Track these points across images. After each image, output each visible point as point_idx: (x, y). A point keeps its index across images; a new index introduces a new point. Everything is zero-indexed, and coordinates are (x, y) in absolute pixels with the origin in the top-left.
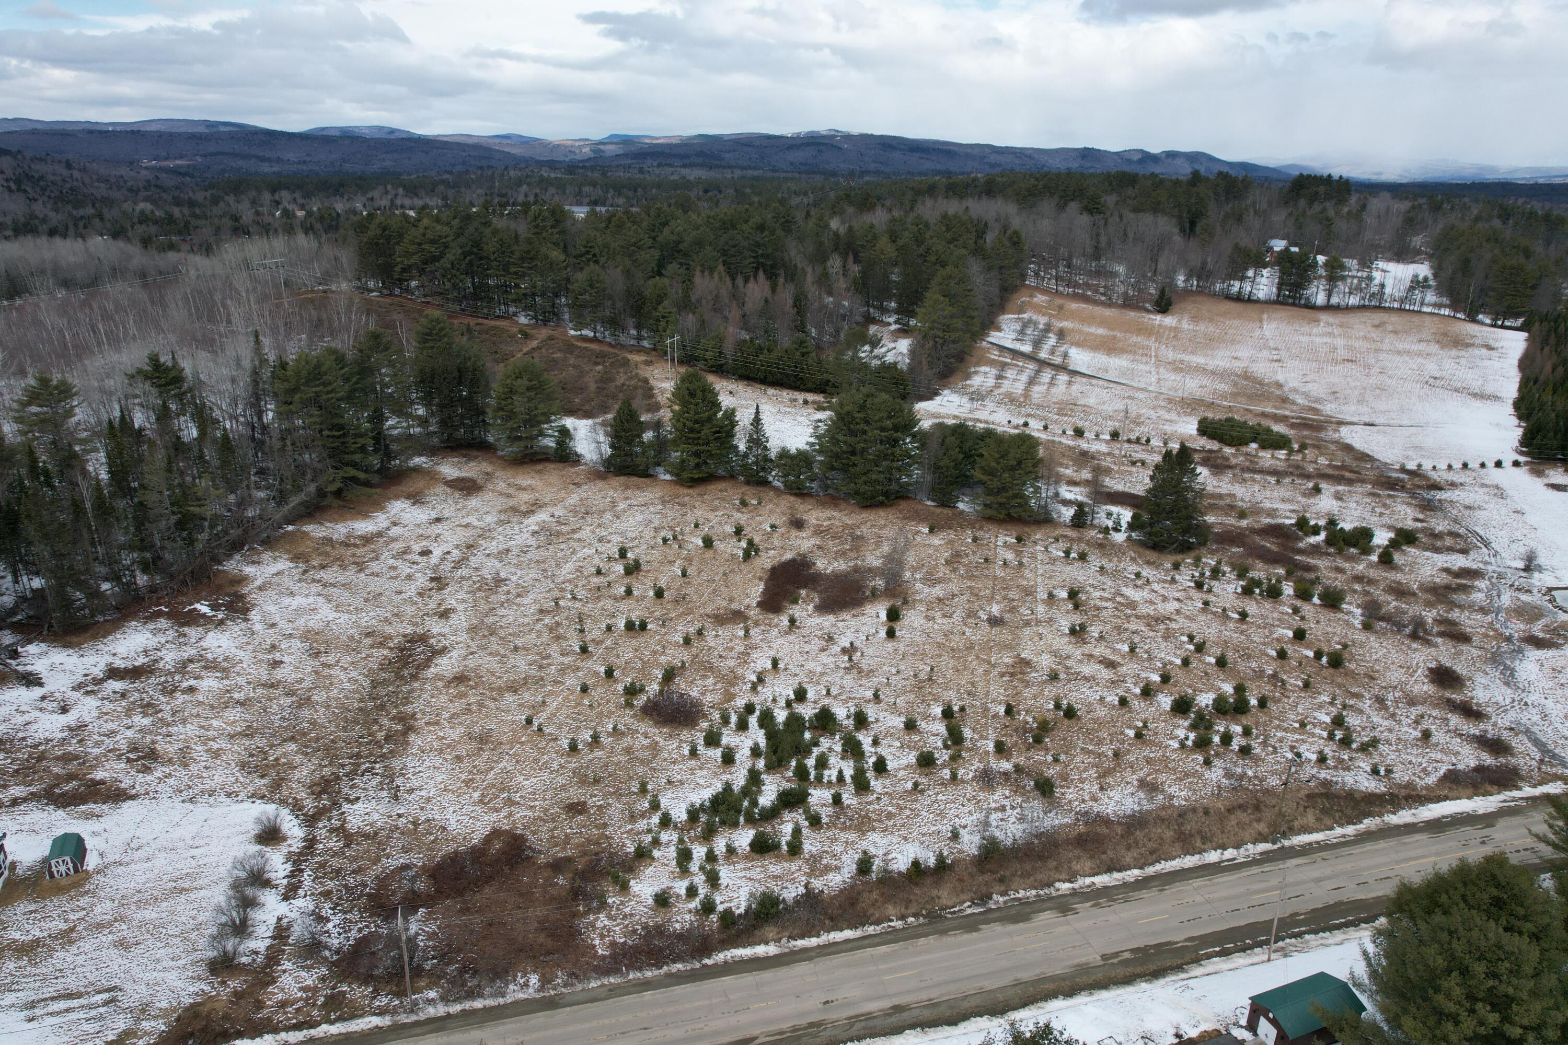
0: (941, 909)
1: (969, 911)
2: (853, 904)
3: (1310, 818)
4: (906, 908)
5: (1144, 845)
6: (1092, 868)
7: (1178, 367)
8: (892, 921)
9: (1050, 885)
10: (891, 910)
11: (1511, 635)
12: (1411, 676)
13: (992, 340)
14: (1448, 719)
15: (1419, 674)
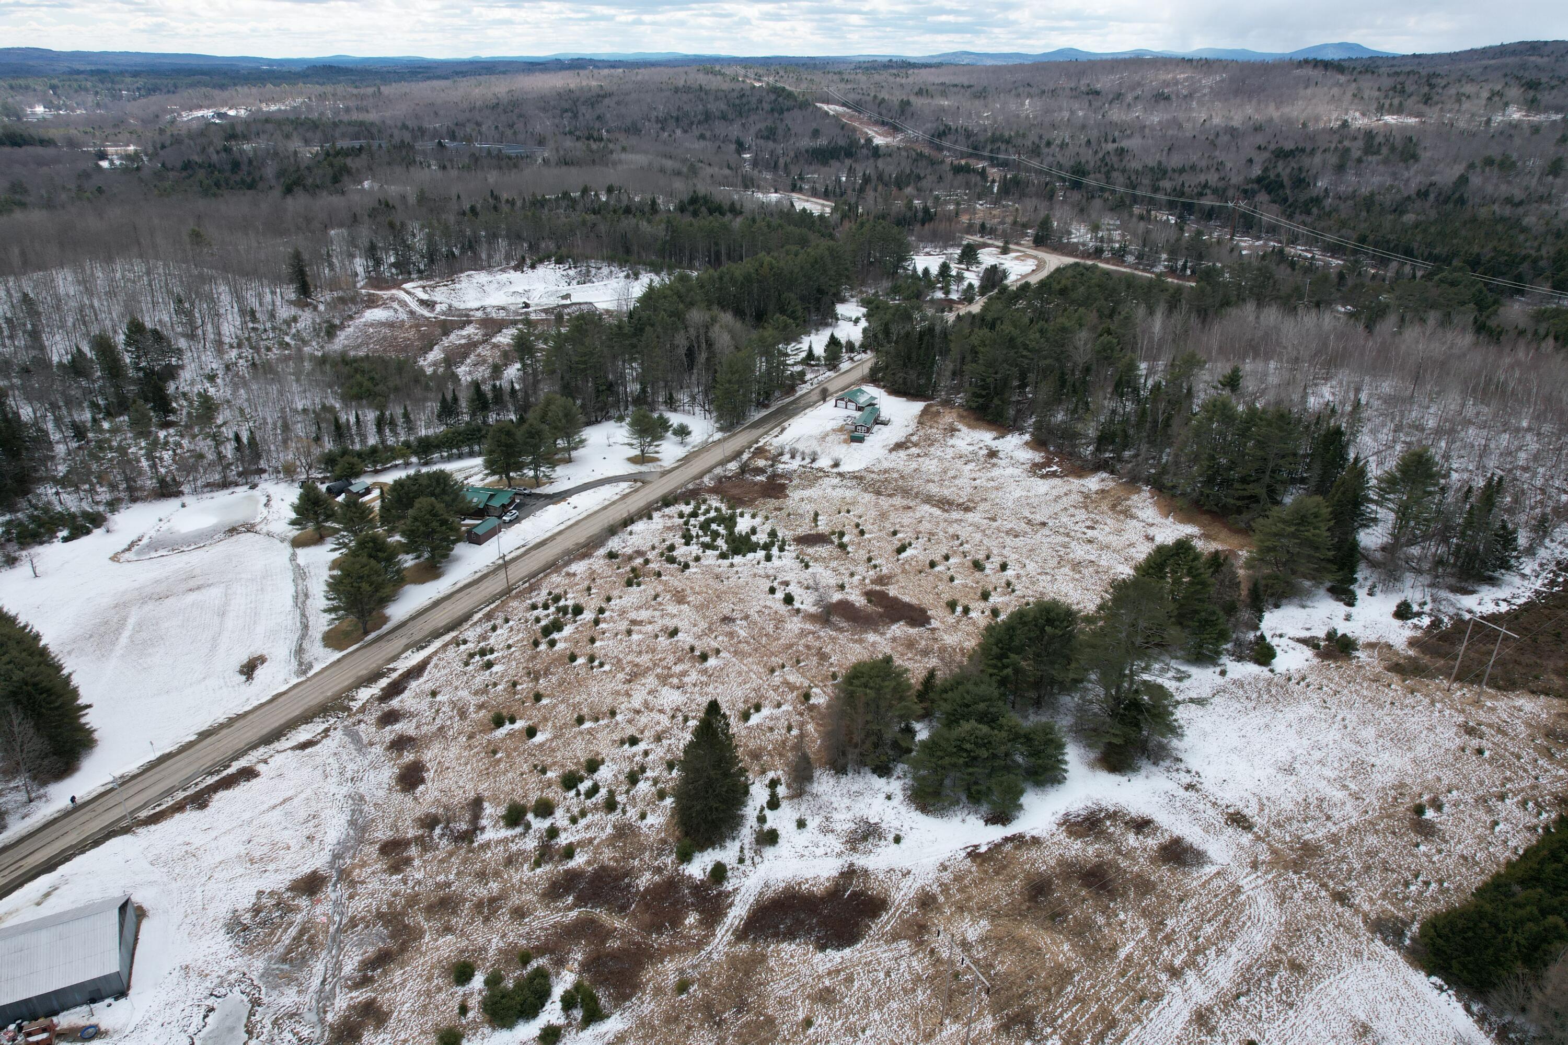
11: (335, 885)
12: (439, 764)
14: (416, 728)
15: (432, 771)
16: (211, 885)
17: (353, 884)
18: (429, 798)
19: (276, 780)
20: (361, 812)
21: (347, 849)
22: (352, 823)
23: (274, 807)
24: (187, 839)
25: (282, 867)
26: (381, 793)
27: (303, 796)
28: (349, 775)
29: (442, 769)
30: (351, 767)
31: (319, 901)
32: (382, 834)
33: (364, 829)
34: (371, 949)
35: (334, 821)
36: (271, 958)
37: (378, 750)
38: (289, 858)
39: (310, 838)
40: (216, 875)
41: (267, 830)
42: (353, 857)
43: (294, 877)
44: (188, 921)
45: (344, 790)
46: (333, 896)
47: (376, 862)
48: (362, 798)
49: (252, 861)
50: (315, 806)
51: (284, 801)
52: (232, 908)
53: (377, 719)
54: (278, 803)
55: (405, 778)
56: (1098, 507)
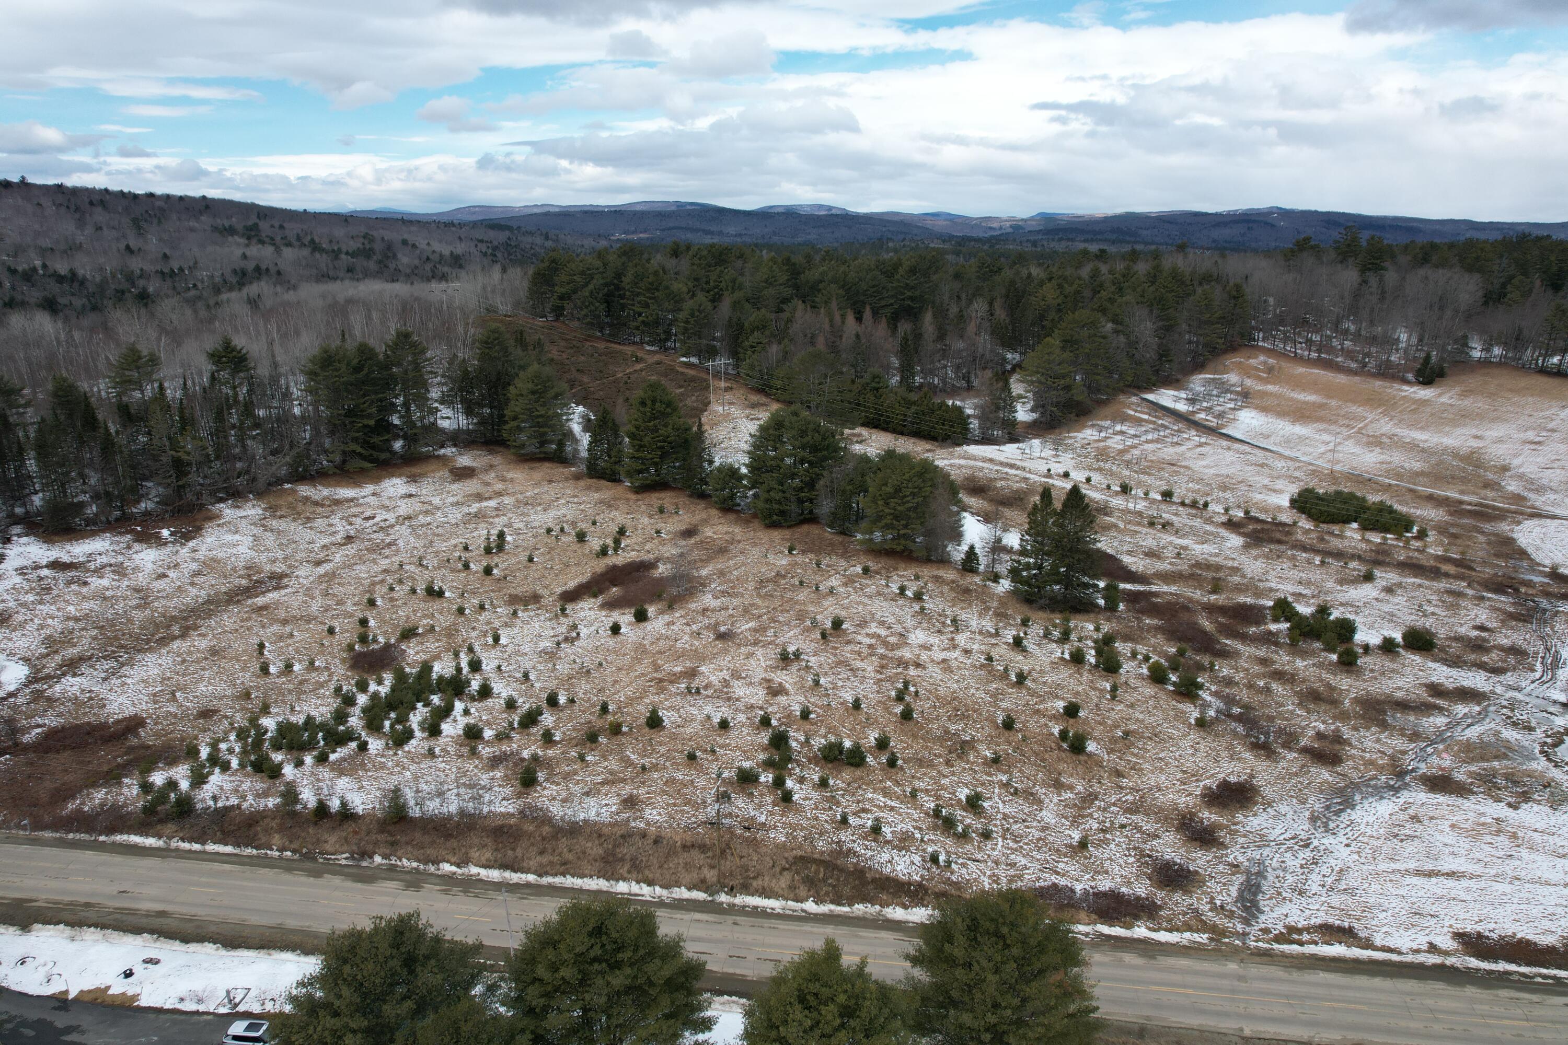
0: (321, 853)
1: (343, 862)
2: (250, 826)
3: (784, 881)
4: (291, 842)
5: (560, 855)
6: (488, 860)
7: (1376, 442)
8: (272, 850)
9: (436, 862)
10: (277, 839)
11: (1413, 770)
12: (1185, 784)
13: (1150, 397)
14: (1158, 836)
15: (1201, 784)
17: (1393, 758)
18: (1236, 767)
19: (1429, 908)
20: (1328, 808)
21: (1375, 787)
22: (1348, 804)
23: (1451, 875)
25: (1471, 814)
26: (1283, 809)
27: (1393, 866)
28: (1307, 854)
29: (1189, 776)
30: (1293, 863)
31: (1441, 769)
32: (1324, 775)
33: (1340, 792)
34: (1412, 718)
35: (1369, 819)
36: (1520, 764)
37: (1235, 855)
38: (1459, 820)
39: (1415, 819)
41: (1478, 856)
42: (1375, 778)
43: (1460, 801)
45: (1328, 840)
46: (1423, 765)
47: (1353, 757)
48: (1313, 819)
49: (1514, 836)
50: (1387, 847)
51: (1430, 874)
52: (1557, 813)
53: (1191, 892)
54: (1442, 878)
55: (1239, 802)
56: (314, 512)
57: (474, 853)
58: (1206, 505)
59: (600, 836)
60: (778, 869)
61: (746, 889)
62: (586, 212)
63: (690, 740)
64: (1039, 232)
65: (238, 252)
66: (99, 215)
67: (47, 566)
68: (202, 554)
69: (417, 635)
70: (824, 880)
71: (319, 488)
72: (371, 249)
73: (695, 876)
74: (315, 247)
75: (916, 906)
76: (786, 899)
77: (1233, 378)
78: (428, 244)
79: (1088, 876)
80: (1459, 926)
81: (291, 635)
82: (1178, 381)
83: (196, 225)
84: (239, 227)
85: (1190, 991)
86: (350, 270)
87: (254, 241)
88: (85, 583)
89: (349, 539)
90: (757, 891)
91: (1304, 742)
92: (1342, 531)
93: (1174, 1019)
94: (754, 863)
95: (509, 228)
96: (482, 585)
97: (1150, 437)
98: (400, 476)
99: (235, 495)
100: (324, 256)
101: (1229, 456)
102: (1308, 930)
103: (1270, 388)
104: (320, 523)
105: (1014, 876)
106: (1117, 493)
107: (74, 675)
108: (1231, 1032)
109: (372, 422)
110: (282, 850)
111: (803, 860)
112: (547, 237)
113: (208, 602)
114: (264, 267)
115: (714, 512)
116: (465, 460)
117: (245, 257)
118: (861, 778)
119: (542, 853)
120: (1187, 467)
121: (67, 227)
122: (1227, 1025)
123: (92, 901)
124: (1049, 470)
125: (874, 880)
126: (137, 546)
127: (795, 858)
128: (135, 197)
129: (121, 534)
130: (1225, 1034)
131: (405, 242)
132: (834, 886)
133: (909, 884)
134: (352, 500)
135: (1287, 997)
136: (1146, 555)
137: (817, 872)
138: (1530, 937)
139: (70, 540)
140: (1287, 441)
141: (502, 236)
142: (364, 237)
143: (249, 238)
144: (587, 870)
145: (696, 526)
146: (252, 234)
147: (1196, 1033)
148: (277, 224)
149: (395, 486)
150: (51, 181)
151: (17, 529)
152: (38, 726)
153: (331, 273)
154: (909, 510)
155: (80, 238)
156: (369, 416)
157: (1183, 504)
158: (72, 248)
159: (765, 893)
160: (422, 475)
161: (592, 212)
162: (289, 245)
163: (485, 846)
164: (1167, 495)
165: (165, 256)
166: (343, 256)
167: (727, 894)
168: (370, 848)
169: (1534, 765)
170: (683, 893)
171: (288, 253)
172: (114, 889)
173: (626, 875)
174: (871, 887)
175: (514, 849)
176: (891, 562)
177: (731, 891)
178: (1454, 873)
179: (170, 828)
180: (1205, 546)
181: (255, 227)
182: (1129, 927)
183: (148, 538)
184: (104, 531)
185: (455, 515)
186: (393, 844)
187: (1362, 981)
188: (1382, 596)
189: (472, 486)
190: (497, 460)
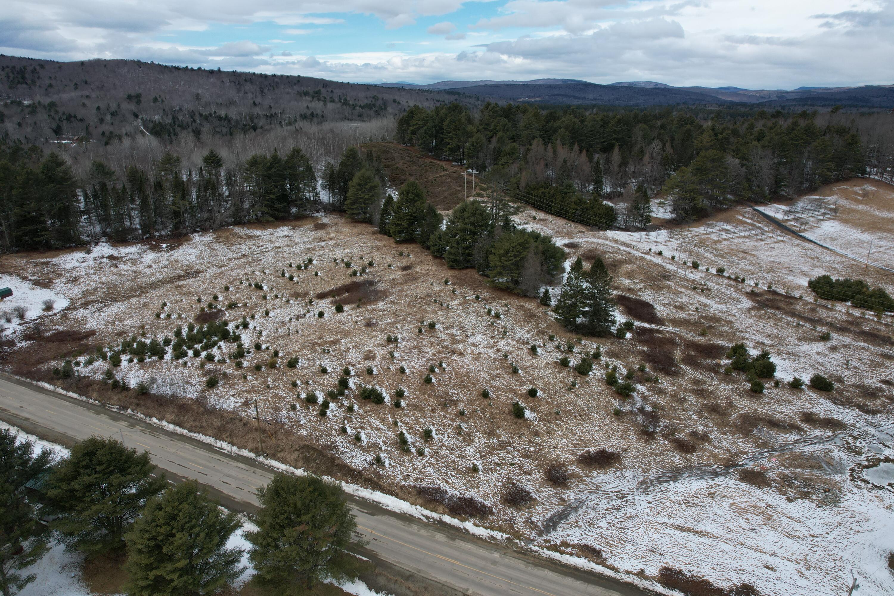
0: (110, 404)
1: (114, 410)
2: (88, 386)
3: (294, 456)
4: (101, 396)
5: (202, 423)
6: (171, 420)
8: (92, 399)
9: (151, 417)
11: (742, 465)
12: (575, 447)
13: (762, 209)
14: (530, 474)
15: (586, 449)
16: (816, 531)
17: (733, 455)
18: (619, 443)
19: (663, 550)
20: (659, 478)
21: (704, 471)
22: (675, 478)
23: (699, 533)
24: (796, 577)
25: (754, 499)
26: (629, 474)
27: (667, 520)
29: (582, 443)
30: (603, 506)
31: (763, 467)
33: (676, 470)
34: (773, 433)
35: (680, 490)
36: (826, 474)
37: (570, 493)
38: (742, 501)
39: (712, 495)
40: (806, 533)
41: (731, 525)
42: (709, 465)
44: (859, 529)
45: (640, 497)
46: (751, 463)
47: (705, 450)
48: (642, 483)
49: (769, 518)
51: (686, 530)
52: (819, 510)
53: (521, 510)
54: (691, 534)
55: (600, 464)
56: (236, 241)
57: (168, 416)
58: (743, 280)
59: (222, 417)
60: (293, 449)
61: (274, 457)
62: (507, 85)
63: (302, 376)
64: (794, 100)
65: (305, 105)
66: (248, 87)
67: (107, 258)
68: (174, 257)
69: (237, 307)
70: (314, 460)
71: (245, 229)
72: (374, 105)
73: (254, 445)
74: (345, 103)
75: (353, 483)
76: (290, 466)
77: (831, 199)
78: (407, 102)
79: (464, 488)
80: (671, 564)
81: (182, 300)
82: (791, 199)
83: (290, 91)
84: (311, 92)
85: (457, 563)
86: (360, 115)
87: (316, 99)
88: (117, 267)
89: (244, 256)
90: (279, 458)
91: (681, 436)
92: (833, 305)
93: (433, 575)
94: (283, 444)
95: (459, 94)
96: (285, 285)
97: (742, 234)
98: (288, 226)
99: (204, 230)
100: (348, 107)
101: (793, 250)
102: (573, 546)
103: (861, 207)
104: (235, 247)
105: (418, 478)
106: (689, 267)
107: (84, 309)
108: (461, 590)
109: (274, 197)
110: (95, 400)
111: (308, 447)
112: (478, 99)
113: (161, 281)
114: (315, 113)
115: (430, 257)
116: (325, 220)
117: (308, 107)
118: (375, 410)
119: (194, 420)
120: (754, 255)
121: (232, 93)
122: (461, 586)
123: (7, 408)
124: (650, 250)
125: (338, 465)
126: (148, 251)
127: (304, 445)
128: (266, 76)
129: (146, 245)
130: (456, 590)
131: (394, 101)
132: (317, 464)
133: (355, 470)
134: (257, 237)
135: (511, 579)
136: (675, 307)
137: (313, 455)
138: (711, 580)
139: (122, 246)
140: (848, 244)
141: (452, 98)
142: (373, 98)
143: (313, 98)
144: (210, 432)
145: (414, 264)
146: (316, 95)
147: (440, 585)
148: (330, 90)
149: (284, 230)
150: (230, 70)
151: (104, 239)
152: (55, 330)
153: (350, 117)
154: (512, 264)
155: (237, 99)
156: (273, 194)
157: (729, 278)
158: (232, 103)
159: (283, 461)
160: (300, 226)
161: (511, 85)
162: (333, 101)
163: (173, 412)
164: (720, 271)
165: (270, 107)
166: (357, 108)
167: (264, 457)
168: (128, 405)
169: (837, 477)
170: (245, 453)
171: (330, 106)
172: (17, 405)
173: (225, 438)
174: (335, 468)
175: (184, 416)
176: (499, 294)
177: (266, 457)
178: (702, 532)
179: (59, 382)
180: (722, 306)
181: (318, 92)
182: (463, 520)
183: (156, 248)
184: (138, 243)
185: (302, 247)
186: (138, 405)
187: (569, 581)
188: (827, 352)
189: (321, 233)
190: (341, 221)
